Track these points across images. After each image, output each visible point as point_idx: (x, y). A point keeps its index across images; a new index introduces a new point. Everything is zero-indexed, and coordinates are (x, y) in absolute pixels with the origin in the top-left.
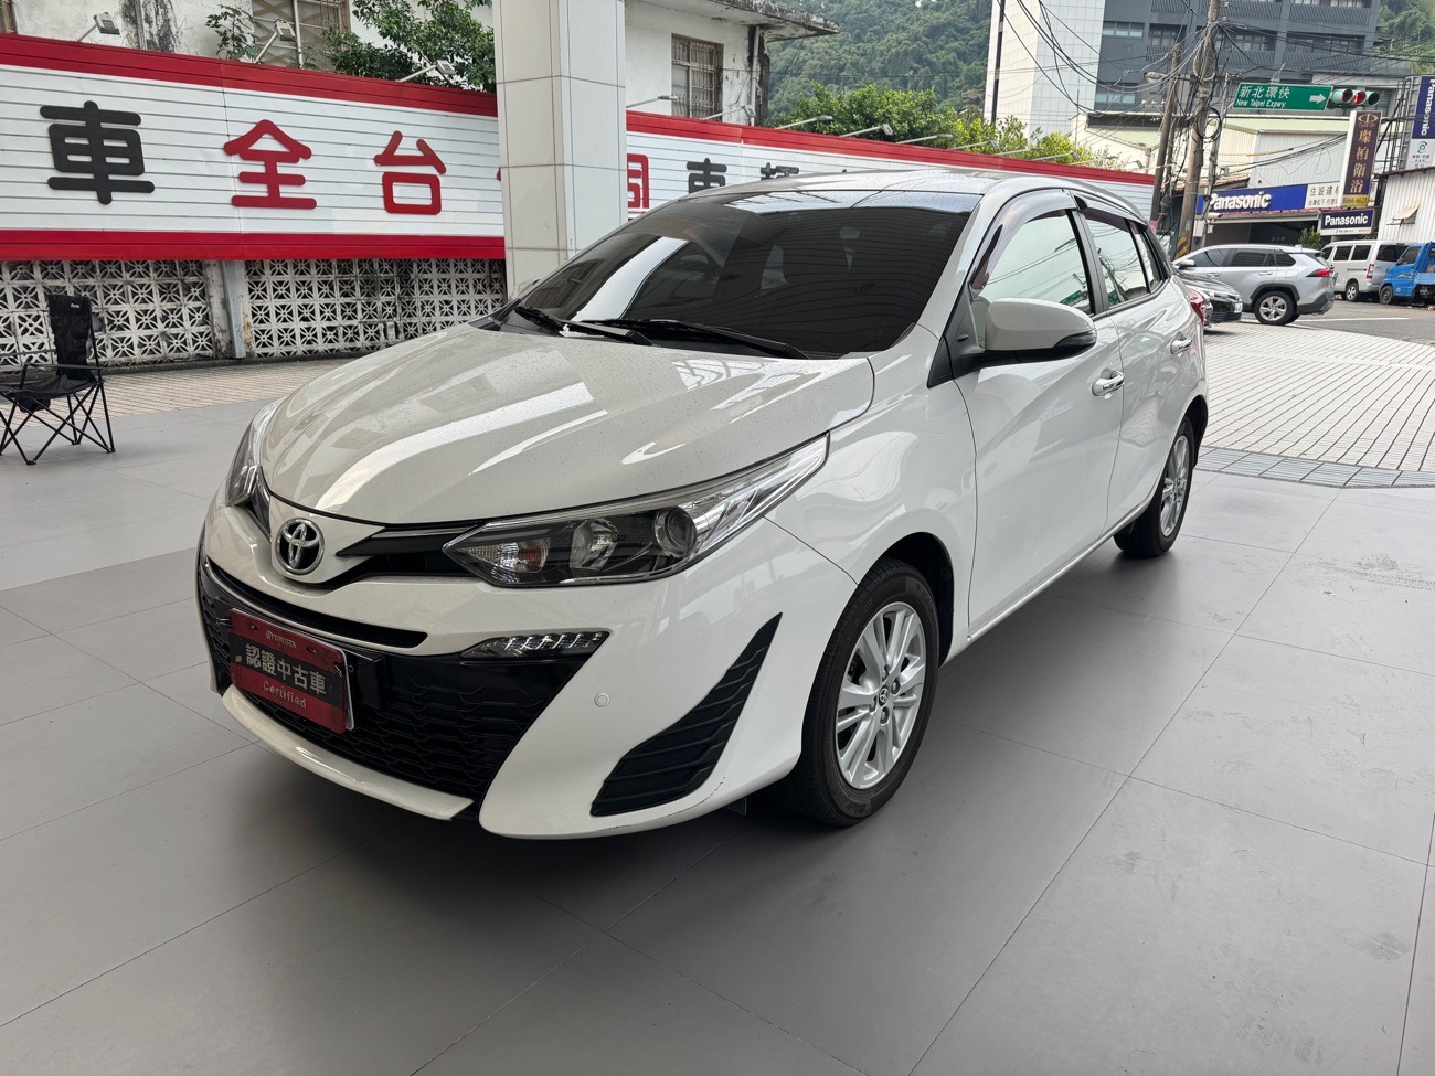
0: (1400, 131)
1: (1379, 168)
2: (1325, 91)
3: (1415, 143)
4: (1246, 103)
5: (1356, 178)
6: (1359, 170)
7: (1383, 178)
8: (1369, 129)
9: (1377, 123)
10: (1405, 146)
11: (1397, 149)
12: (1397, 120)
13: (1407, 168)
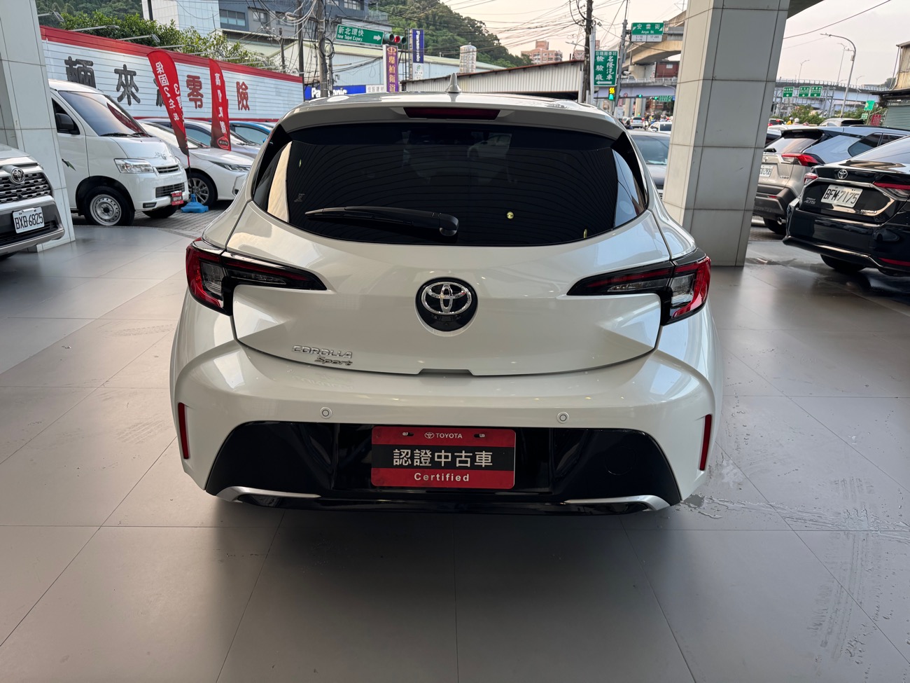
0: (407, 58)
1: (401, 78)
2: (381, 34)
3: (415, 65)
4: (342, 37)
5: (392, 83)
6: (392, 79)
7: (404, 83)
8: (393, 55)
9: (396, 52)
10: (410, 66)
11: (408, 68)
12: (406, 52)
13: (414, 79)
